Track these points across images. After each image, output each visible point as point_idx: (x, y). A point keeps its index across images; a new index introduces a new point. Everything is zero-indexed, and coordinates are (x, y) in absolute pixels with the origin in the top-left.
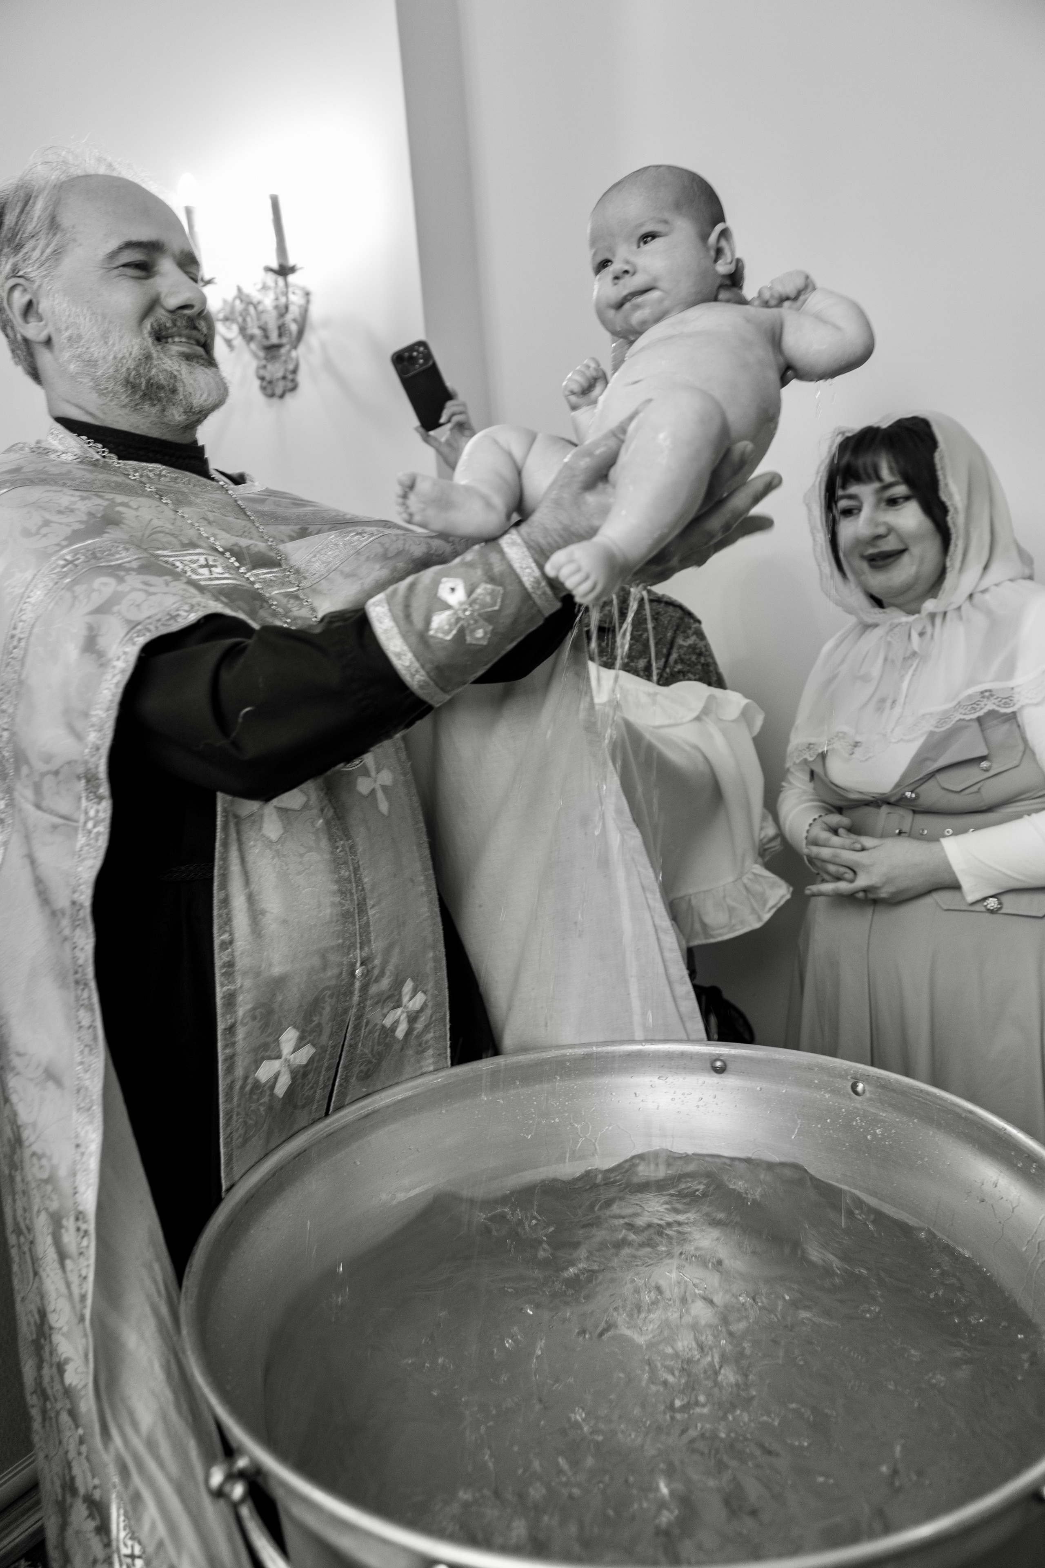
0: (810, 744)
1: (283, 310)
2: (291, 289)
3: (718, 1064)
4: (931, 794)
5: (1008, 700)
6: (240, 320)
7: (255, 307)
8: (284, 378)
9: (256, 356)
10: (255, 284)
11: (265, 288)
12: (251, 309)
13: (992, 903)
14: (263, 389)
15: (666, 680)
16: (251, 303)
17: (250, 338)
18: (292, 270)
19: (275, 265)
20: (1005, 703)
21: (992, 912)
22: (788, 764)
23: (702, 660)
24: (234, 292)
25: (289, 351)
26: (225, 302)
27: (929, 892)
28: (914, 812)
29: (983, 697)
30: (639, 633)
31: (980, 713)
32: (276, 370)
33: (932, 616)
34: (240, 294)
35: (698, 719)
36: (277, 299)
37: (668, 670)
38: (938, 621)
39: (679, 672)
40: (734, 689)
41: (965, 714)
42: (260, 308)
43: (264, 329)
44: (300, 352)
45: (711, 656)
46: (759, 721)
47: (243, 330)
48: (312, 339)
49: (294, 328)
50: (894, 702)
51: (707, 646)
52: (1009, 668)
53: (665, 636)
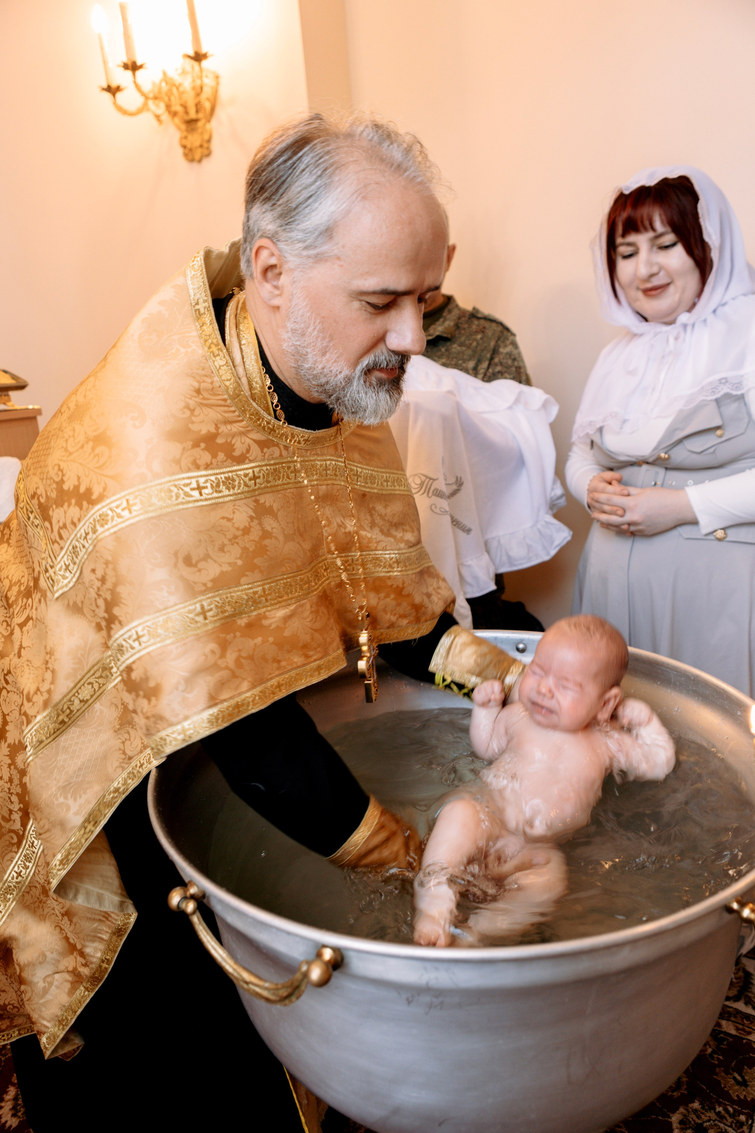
0: (591, 422)
1: (199, 91)
2: (204, 74)
3: (521, 646)
4: (679, 455)
5: (738, 385)
6: (166, 99)
7: (178, 89)
8: (201, 146)
9: (179, 128)
10: (176, 70)
11: (184, 72)
12: (174, 90)
13: (720, 534)
14: (186, 155)
15: (488, 378)
16: (174, 85)
17: (174, 114)
18: (205, 56)
19: (192, 53)
20: (737, 387)
21: (720, 540)
22: (574, 438)
23: (516, 364)
24: (160, 76)
25: (205, 125)
26: (154, 84)
27: (675, 527)
28: (666, 469)
29: (721, 383)
30: (470, 342)
31: (718, 395)
32: (195, 140)
33: (685, 326)
34: (166, 78)
35: (510, 408)
36: (194, 81)
37: (490, 370)
38: (689, 329)
39: (499, 372)
40: (538, 387)
41: (707, 396)
42: (181, 89)
43: (185, 106)
44: (214, 124)
45: (522, 360)
46: (554, 410)
47: (168, 107)
48: (220, 113)
49: (207, 105)
50: (654, 390)
51: (519, 354)
52: (740, 362)
53: (489, 344)
